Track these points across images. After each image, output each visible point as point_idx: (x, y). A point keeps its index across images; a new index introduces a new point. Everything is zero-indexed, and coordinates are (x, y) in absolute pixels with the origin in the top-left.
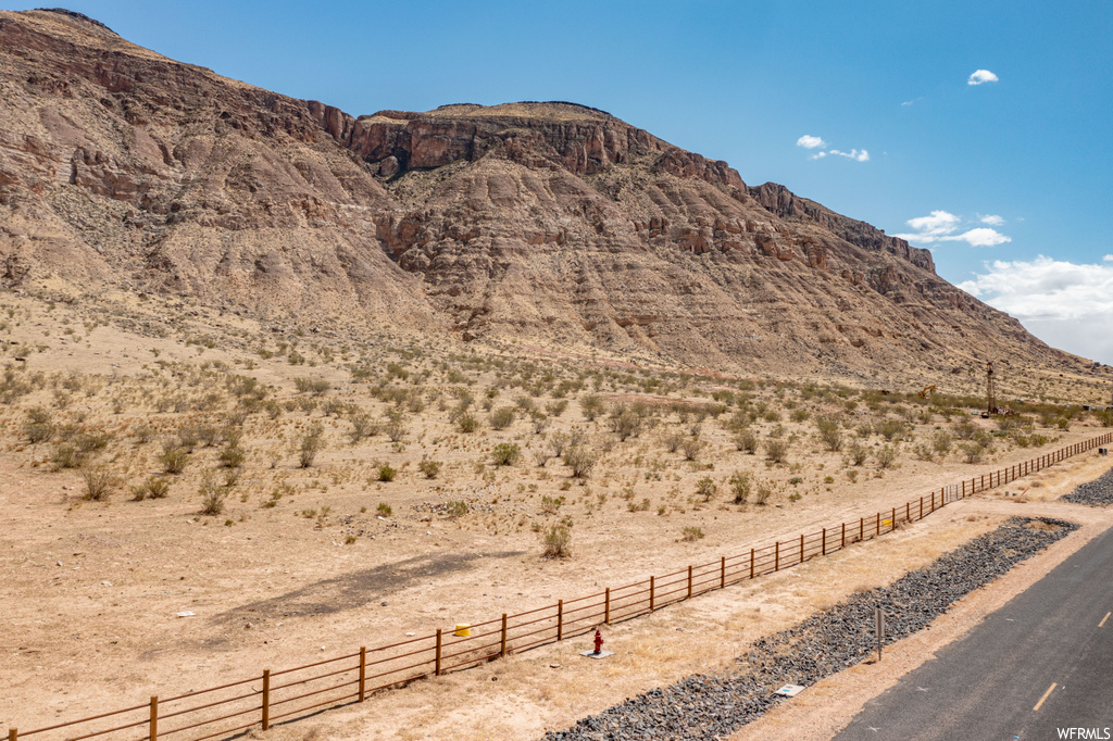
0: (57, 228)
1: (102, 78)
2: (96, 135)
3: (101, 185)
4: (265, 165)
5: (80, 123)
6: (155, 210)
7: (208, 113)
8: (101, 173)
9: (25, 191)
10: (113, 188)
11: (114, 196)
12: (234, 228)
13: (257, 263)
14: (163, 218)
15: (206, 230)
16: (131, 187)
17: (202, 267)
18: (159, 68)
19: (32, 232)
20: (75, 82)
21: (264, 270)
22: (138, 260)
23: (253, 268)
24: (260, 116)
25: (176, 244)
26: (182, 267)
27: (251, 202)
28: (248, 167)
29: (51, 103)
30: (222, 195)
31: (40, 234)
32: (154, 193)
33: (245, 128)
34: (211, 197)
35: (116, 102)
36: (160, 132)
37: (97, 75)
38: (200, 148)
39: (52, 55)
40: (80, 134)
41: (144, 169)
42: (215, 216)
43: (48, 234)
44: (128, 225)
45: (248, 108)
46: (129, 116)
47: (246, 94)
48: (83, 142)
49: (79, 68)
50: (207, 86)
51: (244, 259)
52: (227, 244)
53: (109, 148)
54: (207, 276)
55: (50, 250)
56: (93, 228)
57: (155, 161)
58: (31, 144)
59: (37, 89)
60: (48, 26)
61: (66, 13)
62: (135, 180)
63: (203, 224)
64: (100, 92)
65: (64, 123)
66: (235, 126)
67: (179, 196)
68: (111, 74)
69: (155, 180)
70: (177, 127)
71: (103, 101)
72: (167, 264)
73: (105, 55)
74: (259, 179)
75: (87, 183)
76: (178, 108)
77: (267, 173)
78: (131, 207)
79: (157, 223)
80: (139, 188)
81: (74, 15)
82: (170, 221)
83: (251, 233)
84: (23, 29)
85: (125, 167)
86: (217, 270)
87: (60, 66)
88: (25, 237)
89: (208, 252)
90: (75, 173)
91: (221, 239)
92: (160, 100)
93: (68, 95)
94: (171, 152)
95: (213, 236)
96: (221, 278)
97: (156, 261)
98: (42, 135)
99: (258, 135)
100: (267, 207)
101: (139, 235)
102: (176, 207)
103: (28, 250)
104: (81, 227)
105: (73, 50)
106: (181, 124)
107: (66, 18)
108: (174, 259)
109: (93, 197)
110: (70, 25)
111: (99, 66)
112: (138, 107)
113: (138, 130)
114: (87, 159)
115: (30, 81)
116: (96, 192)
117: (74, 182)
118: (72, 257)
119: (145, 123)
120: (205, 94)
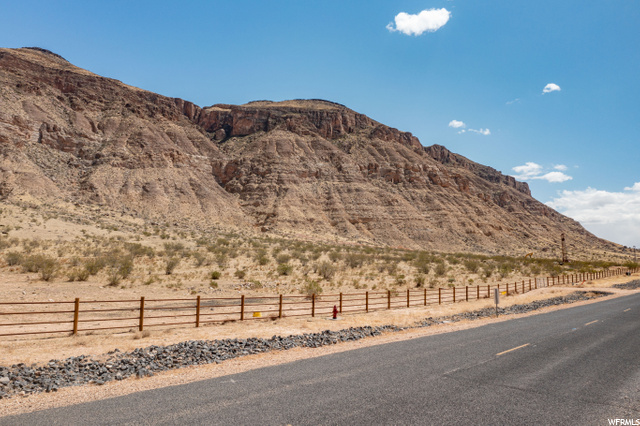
0: (29, 167)
1: (58, 85)
2: (54, 116)
3: (56, 144)
4: (150, 133)
5: (45, 109)
6: (86, 157)
7: (118, 105)
8: (56, 137)
9: (12, 146)
10: (62, 145)
11: (63, 150)
12: (131, 168)
13: (144, 187)
14: (90, 162)
15: (115, 169)
16: (73, 145)
17: (112, 190)
18: (91, 80)
19: (15, 169)
20: (43, 87)
21: (147, 191)
22: (75, 185)
23: (141, 190)
24: (147, 106)
25: (98, 176)
26: (101, 189)
27: (141, 153)
28: (140, 134)
29: (30, 98)
30: (125, 149)
31: (19, 170)
32: (86, 148)
33: (139, 113)
34: (119, 150)
35: (66, 98)
36: (91, 115)
37: (56, 83)
38: (112, 123)
39: (31, 72)
40: (45, 115)
41: (80, 135)
42: (120, 161)
43: (24, 171)
44: (70, 165)
45: (141, 102)
46: (73, 105)
47: (140, 94)
48: (46, 119)
49: (46, 79)
50: (118, 90)
51: (136, 185)
52: (127, 177)
53: (61, 123)
54: (114, 195)
55: (25, 179)
56: (50, 168)
57: (88, 131)
58: (16, 120)
59: (21, 90)
60: (29, 56)
61: (40, 50)
62: (75, 141)
63: (113, 165)
64: (58, 92)
65: (37, 110)
66: (133, 111)
67: (100, 150)
68: (64, 83)
69: (87, 141)
70: (101, 113)
71: (59, 97)
72: (92, 187)
73: (61, 72)
74: (146, 140)
75: (48, 142)
76: (101, 101)
77: (150, 138)
78: (72, 156)
79: (87, 165)
80: (77, 145)
81: (44, 51)
82: (94, 164)
83: (141, 171)
84: (15, 58)
85: (70, 134)
86: (121, 191)
87: (35, 78)
88: (11, 172)
89: (116, 181)
90: (41, 136)
91: (123, 174)
92: (91, 97)
93: (39, 94)
94: (96, 126)
95: (119, 172)
96: (123, 195)
97: (86, 186)
98: (23, 115)
99: (146, 117)
100: (150, 156)
101: (76, 171)
102: (98, 156)
103: (12, 179)
104: (43, 166)
105: (43, 69)
106: (102, 110)
107: (40, 52)
108: (96, 185)
109: (50, 150)
110: (42, 56)
111: (57, 78)
112: (78, 101)
113: (78, 113)
114: (48, 129)
115: (18, 86)
116: (52, 147)
117: (40, 141)
118: (37, 183)
119: (82, 110)
120: (117, 94)
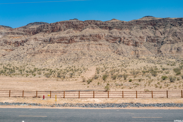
0: (144, 48)
1: (151, 24)
2: (150, 33)
3: (151, 41)
4: (179, 31)
5: (148, 32)
6: (159, 43)
7: (169, 25)
8: (151, 39)
10: (153, 41)
12: (173, 43)
13: (177, 49)
14: (161, 44)
15: (168, 45)
16: (155, 40)
17: (167, 51)
18: (160, 20)
20: (147, 26)
21: (179, 50)
22: (156, 52)
24: (179, 23)
25: (163, 48)
26: (163, 51)
27: (176, 38)
28: (176, 32)
30: (171, 38)
31: (142, 50)
32: (159, 40)
33: (175, 25)
34: (169, 39)
35: (153, 28)
36: (160, 30)
38: (167, 31)
39: (144, 23)
40: (148, 34)
41: (157, 37)
42: (169, 42)
44: (155, 46)
45: (176, 22)
46: (155, 29)
47: (176, 20)
49: (148, 24)
50: (168, 20)
51: (175, 49)
52: (172, 46)
53: (152, 35)
54: (168, 53)
55: (143, 52)
56: (149, 48)
57: (159, 35)
58: (140, 37)
59: (142, 29)
61: (147, 16)
64: (151, 26)
65: (145, 33)
66: (173, 26)
67: (163, 40)
69: (159, 38)
70: (163, 29)
72: (161, 51)
73: (152, 21)
74: (178, 34)
75: (149, 41)
76: (163, 26)
78: (156, 43)
80: (157, 40)
83: (176, 44)
85: (154, 37)
86: (170, 51)
87: (145, 25)
88: (139, 51)
89: (168, 48)
91: (171, 46)
92: (160, 25)
93: (146, 28)
94: (162, 33)
96: (170, 53)
97: (159, 51)
98: (142, 35)
99: (178, 26)
100: (179, 39)
101: (157, 48)
102: (163, 42)
105: (147, 21)
109: (150, 43)
110: (147, 18)
112: (157, 27)
113: (157, 31)
114: (148, 37)
117: (147, 41)
118: (146, 53)
119: (158, 29)
120: (168, 22)
